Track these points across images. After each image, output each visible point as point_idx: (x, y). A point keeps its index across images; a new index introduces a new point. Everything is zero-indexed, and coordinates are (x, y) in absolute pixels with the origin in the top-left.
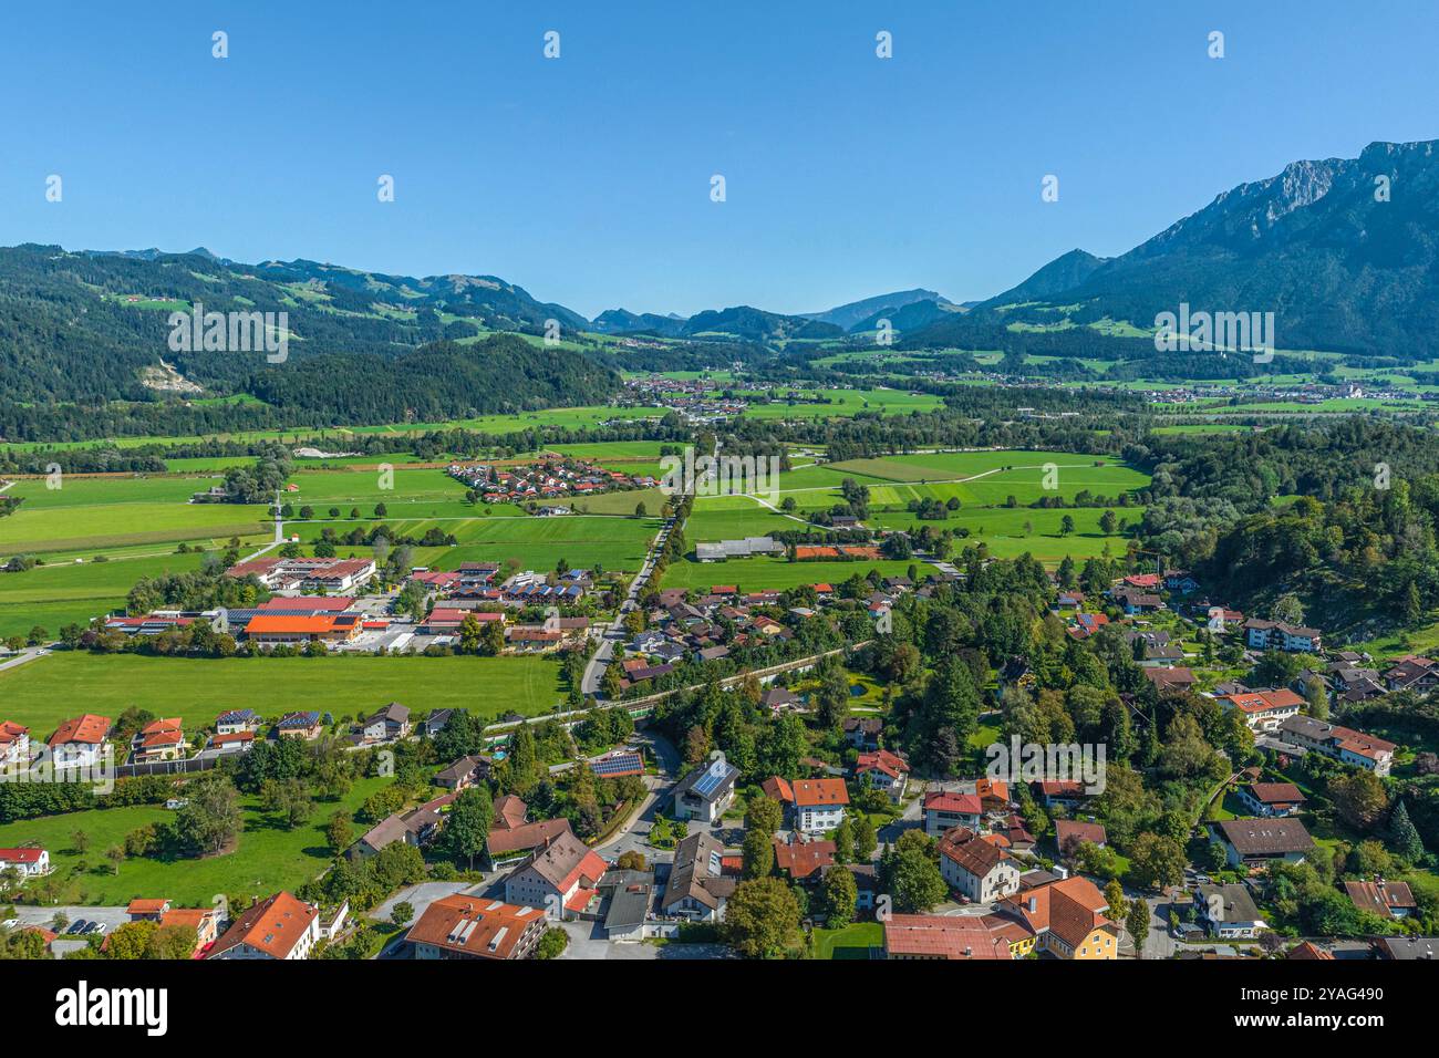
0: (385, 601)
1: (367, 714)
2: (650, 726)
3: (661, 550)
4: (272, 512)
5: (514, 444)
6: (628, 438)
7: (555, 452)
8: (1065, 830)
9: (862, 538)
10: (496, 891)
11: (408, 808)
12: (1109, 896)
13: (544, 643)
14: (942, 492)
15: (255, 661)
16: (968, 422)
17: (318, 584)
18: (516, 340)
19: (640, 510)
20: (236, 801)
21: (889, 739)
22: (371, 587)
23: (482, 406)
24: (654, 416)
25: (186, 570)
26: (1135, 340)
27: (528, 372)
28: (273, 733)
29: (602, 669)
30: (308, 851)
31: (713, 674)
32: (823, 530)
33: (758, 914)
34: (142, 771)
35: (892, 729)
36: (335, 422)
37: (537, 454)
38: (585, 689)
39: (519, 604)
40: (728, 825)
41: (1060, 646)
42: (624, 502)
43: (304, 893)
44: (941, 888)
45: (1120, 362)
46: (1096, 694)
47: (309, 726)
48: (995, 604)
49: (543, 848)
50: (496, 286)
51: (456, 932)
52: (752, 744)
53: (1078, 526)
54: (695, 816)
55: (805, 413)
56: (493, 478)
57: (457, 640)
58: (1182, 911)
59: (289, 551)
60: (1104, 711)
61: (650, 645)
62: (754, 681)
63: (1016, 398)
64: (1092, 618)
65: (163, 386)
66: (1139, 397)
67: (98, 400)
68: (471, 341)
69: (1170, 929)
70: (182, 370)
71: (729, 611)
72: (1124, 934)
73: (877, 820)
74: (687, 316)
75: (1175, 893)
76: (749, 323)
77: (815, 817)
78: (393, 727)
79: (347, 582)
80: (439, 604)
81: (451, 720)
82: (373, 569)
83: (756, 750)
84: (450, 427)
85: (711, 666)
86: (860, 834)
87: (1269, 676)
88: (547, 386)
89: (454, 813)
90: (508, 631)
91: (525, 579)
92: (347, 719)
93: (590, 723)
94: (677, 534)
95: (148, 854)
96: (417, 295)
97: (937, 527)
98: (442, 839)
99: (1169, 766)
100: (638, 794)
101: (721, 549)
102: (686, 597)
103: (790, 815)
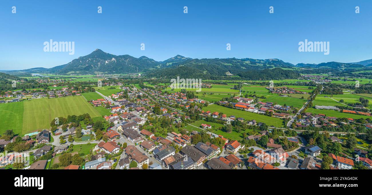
0: (254, 105)
1: (250, 120)
2: (301, 135)
3: (307, 105)
4: (240, 91)
5: (278, 85)
6: (301, 85)
7: (286, 86)
9: (364, 111)
10: (268, 152)
11: (255, 135)
13: (280, 117)
15: (236, 110)
17: (245, 101)
18: (280, 68)
20: (232, 127)
21: (370, 156)
22: (252, 103)
23: (272, 79)
24: (308, 82)
25: (229, 97)
27: (282, 74)
28: (237, 119)
29: (291, 123)
30: (240, 136)
31: (317, 129)
34: (222, 120)
36: (249, 80)
37: (282, 87)
38: (288, 126)
39: (276, 110)
40: (317, 158)
42: (300, 96)
43: (239, 141)
47: (242, 120)
49: (277, 148)
50: (277, 60)
52: (326, 145)
54: (310, 154)
55: (349, 83)
56: (274, 90)
57: (265, 113)
59: (241, 96)
61: (302, 121)
62: (328, 134)
65: (228, 74)
67: (221, 76)
68: (272, 69)
70: (230, 72)
71: (322, 119)
74: (318, 64)
76: (334, 65)
77: (342, 165)
78: (254, 123)
79: (249, 102)
80: (262, 107)
81: (263, 124)
82: (253, 100)
83: (327, 147)
84: (267, 81)
88: (285, 76)
89: (262, 138)
90: (274, 113)
91: (277, 106)
92: (247, 120)
93: (288, 131)
94: (311, 103)
95: (221, 130)
96: (263, 62)
98: (259, 141)
100: (297, 146)
101: (322, 107)
102: (312, 114)
103: (335, 162)
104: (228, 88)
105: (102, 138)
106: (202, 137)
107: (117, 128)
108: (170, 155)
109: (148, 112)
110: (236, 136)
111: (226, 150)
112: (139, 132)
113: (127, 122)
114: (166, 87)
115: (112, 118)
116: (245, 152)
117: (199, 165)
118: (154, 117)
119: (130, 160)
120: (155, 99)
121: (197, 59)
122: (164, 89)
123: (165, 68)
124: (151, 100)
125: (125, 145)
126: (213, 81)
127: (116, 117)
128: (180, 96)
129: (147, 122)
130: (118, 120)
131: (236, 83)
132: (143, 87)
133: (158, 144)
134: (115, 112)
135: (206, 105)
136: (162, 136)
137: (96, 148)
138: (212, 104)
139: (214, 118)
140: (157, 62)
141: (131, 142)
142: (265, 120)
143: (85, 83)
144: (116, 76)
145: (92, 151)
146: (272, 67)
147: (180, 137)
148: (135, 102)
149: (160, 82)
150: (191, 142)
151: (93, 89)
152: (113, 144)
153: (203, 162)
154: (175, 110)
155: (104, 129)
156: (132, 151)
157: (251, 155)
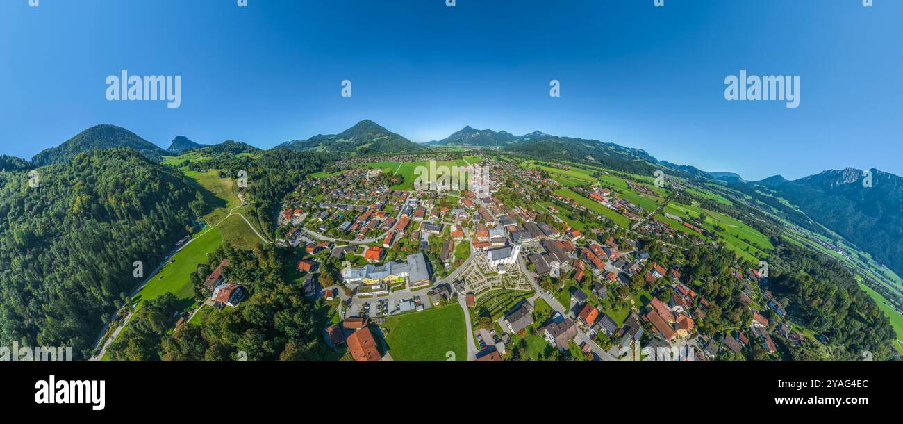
0: (609, 199)
1: (600, 214)
2: (640, 240)
3: (658, 210)
4: (598, 179)
5: (639, 181)
7: (645, 185)
8: (698, 310)
9: (700, 228)
10: (603, 248)
11: (598, 229)
12: (694, 327)
13: (630, 217)
14: (722, 226)
15: (589, 200)
16: (736, 211)
17: (601, 192)
18: (644, 162)
19: (657, 201)
20: (579, 216)
21: (680, 270)
22: (608, 196)
23: (635, 172)
25: (585, 184)
26: (788, 207)
27: (645, 168)
28: (587, 210)
29: (637, 226)
30: (584, 227)
31: (656, 238)
32: (693, 222)
33: (636, 280)
34: (571, 207)
35: (682, 269)
36: (611, 169)
37: (642, 184)
38: (632, 228)
39: (629, 208)
40: (642, 263)
41: (728, 276)
42: (655, 199)
43: (581, 232)
44: (668, 301)
45: (782, 212)
46: (727, 291)
47: (591, 211)
48: (720, 258)
49: (613, 247)
50: (643, 151)
53: (750, 251)
54: (638, 259)
55: (699, 194)
56: (633, 185)
57: (617, 210)
58: (703, 341)
59: (598, 186)
60: (726, 296)
61: (648, 227)
62: (662, 244)
63: (751, 210)
64: (739, 274)
65: (589, 158)
66: (782, 224)
67: (581, 159)
69: (698, 342)
70: (592, 156)
71: (665, 228)
72: (690, 335)
73: (667, 282)
75: (705, 338)
76: (693, 170)
77: (657, 273)
78: (602, 218)
79: (605, 194)
80: (617, 203)
81: (610, 221)
82: (609, 193)
83: (655, 255)
84: (629, 174)
85: (656, 236)
86: (662, 282)
87: (766, 315)
88: (647, 171)
89: (604, 234)
90: (625, 212)
91: (631, 205)
92: (597, 213)
93: (630, 234)
94: (662, 208)
95: (567, 216)
96: (629, 151)
97: (717, 233)
98: (600, 236)
99: (728, 316)
100: (631, 249)
101: (670, 216)
102: (658, 222)
103: (653, 270)
104: (586, 174)
106: (546, 218)
108: (513, 224)
109: (501, 183)
110: (580, 226)
111: (565, 235)
112: (491, 199)
114: (521, 162)
116: (582, 242)
117: (535, 240)
118: (506, 189)
119: (481, 218)
120: (509, 172)
121: (557, 137)
122: (519, 164)
123: (522, 143)
124: (505, 172)
125: (479, 205)
126: (572, 163)
128: (534, 173)
129: (499, 191)
131: (596, 169)
132: (500, 160)
133: (505, 212)
135: (559, 188)
136: (510, 207)
137: (460, 202)
138: (565, 188)
139: (564, 203)
140: (515, 137)
141: (483, 205)
142: (615, 217)
143: (457, 152)
144: (478, 148)
146: (636, 159)
147: (526, 212)
149: (516, 156)
150: (535, 220)
152: (471, 202)
153: (540, 239)
154: (527, 186)
156: (483, 211)
157: (587, 246)
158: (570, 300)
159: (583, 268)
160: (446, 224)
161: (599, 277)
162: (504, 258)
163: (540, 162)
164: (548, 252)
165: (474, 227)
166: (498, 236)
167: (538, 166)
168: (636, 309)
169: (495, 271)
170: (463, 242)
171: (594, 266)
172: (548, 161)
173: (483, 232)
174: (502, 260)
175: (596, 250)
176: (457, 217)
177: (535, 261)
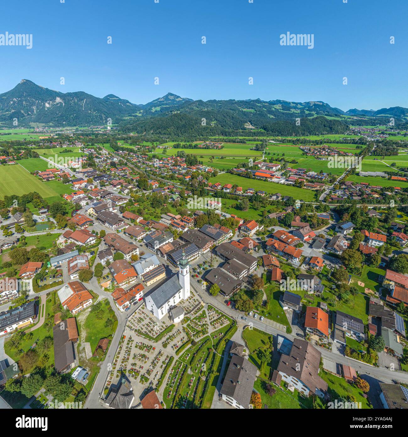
0: (281, 173)
1: (273, 194)
2: (334, 210)
3: (349, 171)
4: (263, 153)
5: (317, 143)
6: (347, 143)
7: (327, 145)
10: (291, 232)
11: (277, 212)
13: (313, 188)
15: (255, 180)
17: (269, 168)
18: (323, 117)
20: (249, 203)
21: (406, 231)
22: (279, 170)
23: (311, 133)
24: (357, 138)
25: (247, 163)
27: (324, 125)
28: (256, 193)
29: (325, 196)
30: (259, 215)
31: (355, 202)
32: (403, 173)
33: (350, 257)
34: (235, 195)
36: (278, 135)
37: (322, 145)
38: (320, 199)
39: (309, 178)
40: (348, 236)
43: (257, 221)
47: (263, 194)
49: (302, 227)
50: (321, 104)
51: (282, 236)
52: (361, 221)
54: (340, 232)
56: (310, 150)
57: (294, 183)
59: (265, 161)
61: (339, 193)
62: (367, 207)
65: (248, 127)
67: (237, 129)
68: (312, 118)
70: (251, 124)
71: (364, 189)
73: (394, 248)
74: (376, 110)
76: (398, 112)
77: (374, 242)
78: (278, 197)
79: (274, 168)
80: (292, 175)
81: (289, 199)
82: (280, 166)
83: (362, 223)
84: (302, 138)
85: (355, 201)
86: (387, 250)
88: (328, 129)
89: (286, 216)
90: (305, 184)
91: (311, 173)
92: (269, 194)
93: (319, 206)
95: (234, 208)
96: (301, 107)
98: (282, 220)
100: (327, 223)
101: (367, 173)
102: (353, 184)
103: (367, 239)
104: (246, 148)
105: (66, 226)
106: (209, 218)
107: (86, 211)
108: (167, 242)
109: (130, 187)
110: (253, 215)
111: (239, 232)
112: (121, 215)
113: (100, 203)
114: (154, 148)
115: (76, 197)
116: (263, 234)
117: (204, 252)
118: (140, 194)
119: (113, 252)
120: (139, 168)
121: (201, 101)
122: (151, 151)
123: (149, 117)
124: (132, 169)
125: (103, 232)
126: (225, 138)
127: (82, 196)
128: (176, 161)
129: (130, 201)
130: (86, 200)
131: (258, 140)
132: (117, 149)
133: (149, 229)
134: (79, 188)
135: (214, 175)
136: (154, 219)
137: (61, 239)
138: (222, 173)
139: (225, 193)
140: (135, 106)
141: (110, 229)
142: (292, 192)
143: (19, 143)
145: (55, 243)
146: (313, 115)
147: (179, 219)
148: (108, 173)
149: (143, 140)
150: (195, 225)
151: (34, 152)
152: (85, 232)
153: (210, 248)
154: (170, 183)
155: (67, 213)
156: (113, 240)
157: (271, 236)
158: (283, 311)
159: (278, 264)
160: (43, 295)
161: (302, 267)
162: (173, 295)
163: (182, 144)
164: (227, 259)
165: (106, 272)
166: (152, 268)
167: (180, 150)
168: (371, 291)
169: (169, 323)
170: (96, 308)
171: (289, 256)
172: (192, 141)
173: (124, 273)
174: (171, 300)
175: (283, 237)
176: (65, 270)
177: (215, 280)
